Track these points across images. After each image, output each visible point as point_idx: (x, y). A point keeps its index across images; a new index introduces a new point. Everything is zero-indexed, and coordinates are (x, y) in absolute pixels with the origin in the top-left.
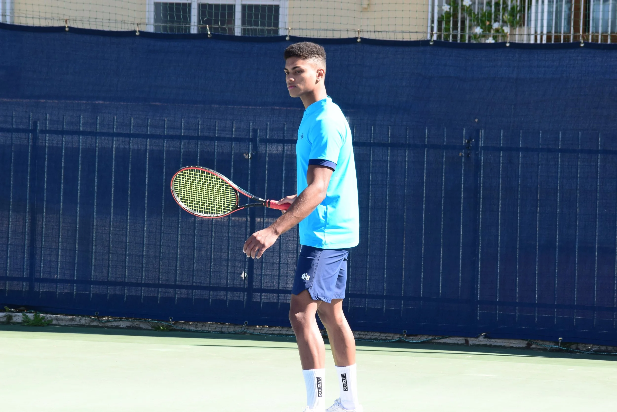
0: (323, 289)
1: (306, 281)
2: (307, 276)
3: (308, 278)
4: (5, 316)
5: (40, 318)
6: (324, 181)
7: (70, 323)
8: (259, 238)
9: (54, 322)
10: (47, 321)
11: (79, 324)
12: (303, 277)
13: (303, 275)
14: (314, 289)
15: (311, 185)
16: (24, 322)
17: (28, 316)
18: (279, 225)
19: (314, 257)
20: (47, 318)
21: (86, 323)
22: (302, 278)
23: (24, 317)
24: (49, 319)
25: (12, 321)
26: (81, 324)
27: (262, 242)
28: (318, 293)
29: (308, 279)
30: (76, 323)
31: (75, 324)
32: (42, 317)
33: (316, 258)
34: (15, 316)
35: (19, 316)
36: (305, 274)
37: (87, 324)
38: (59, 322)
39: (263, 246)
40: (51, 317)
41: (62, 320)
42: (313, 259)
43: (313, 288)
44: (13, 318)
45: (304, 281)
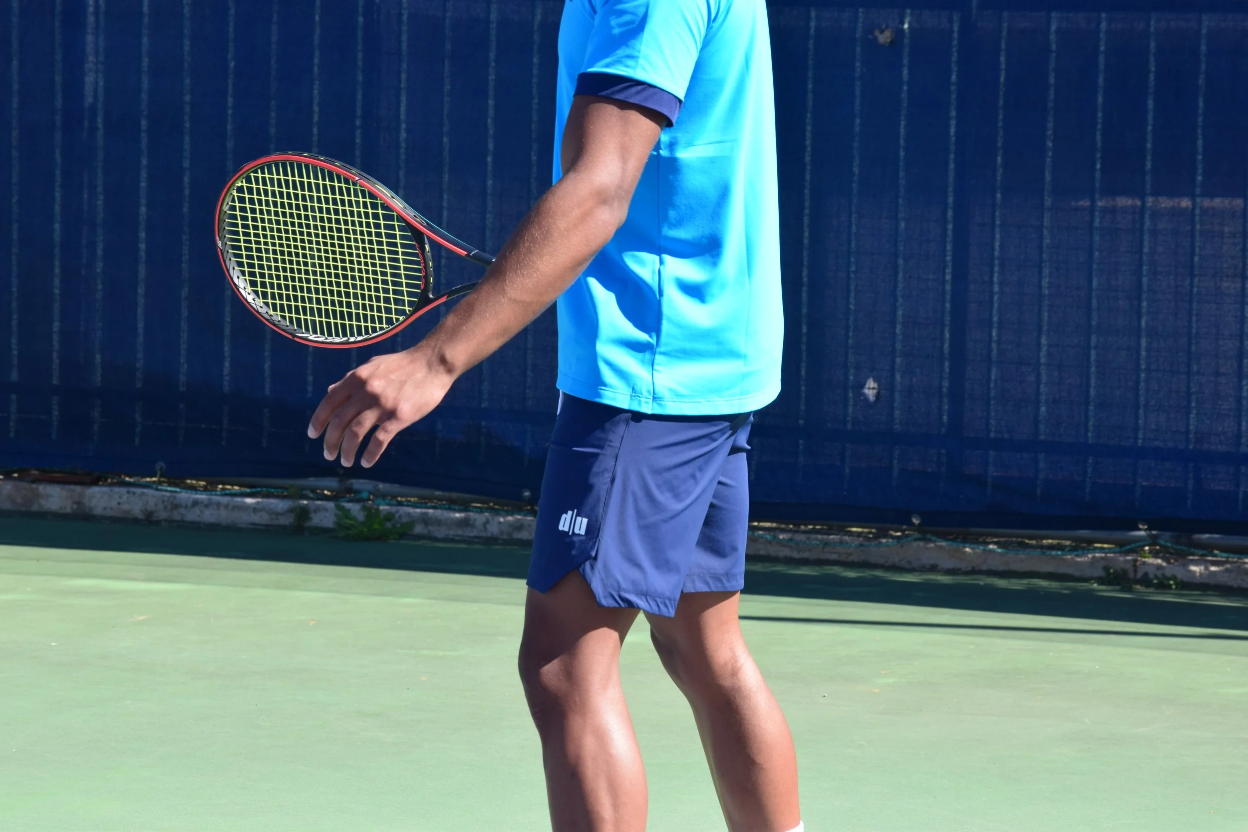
0: (637, 565)
1: (575, 539)
2: (579, 519)
3: (581, 525)
4: (291, 510)
5: (382, 516)
6: (624, 160)
7: (460, 532)
8: (376, 386)
9: (418, 529)
10: (398, 525)
11: (483, 534)
12: (564, 524)
13: (564, 516)
14: (605, 567)
15: (572, 175)
16: (340, 525)
17: (349, 510)
18: (454, 334)
19: (601, 447)
20: (400, 517)
21: (502, 533)
22: (561, 528)
23: (340, 513)
24: (405, 520)
25: (308, 524)
26: (489, 535)
27: (388, 401)
28: (620, 578)
29: (583, 532)
30: (474, 533)
31: (472, 535)
32: (385, 513)
33: (608, 451)
34: (315, 511)
35: (326, 510)
36: (570, 513)
37: (505, 537)
38: (431, 528)
39: (391, 414)
40: (409, 514)
41: (439, 522)
42: (596, 455)
43: (599, 565)
44: (312, 515)
45: (568, 540)
